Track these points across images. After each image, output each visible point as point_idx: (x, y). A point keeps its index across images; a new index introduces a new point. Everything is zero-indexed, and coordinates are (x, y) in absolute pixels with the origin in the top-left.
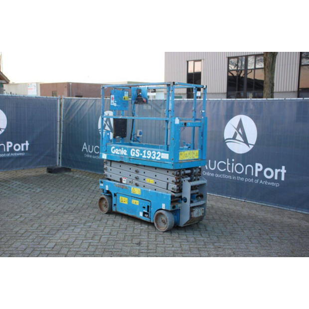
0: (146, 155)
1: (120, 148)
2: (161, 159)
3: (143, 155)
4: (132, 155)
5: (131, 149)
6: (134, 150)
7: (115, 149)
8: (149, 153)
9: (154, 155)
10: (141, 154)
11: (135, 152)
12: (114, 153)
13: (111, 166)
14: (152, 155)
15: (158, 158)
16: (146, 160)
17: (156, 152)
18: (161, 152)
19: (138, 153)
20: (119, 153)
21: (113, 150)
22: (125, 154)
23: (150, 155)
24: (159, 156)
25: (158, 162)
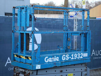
0: (74, 57)
1: (53, 56)
2: (83, 57)
3: (71, 58)
4: (63, 60)
5: (62, 55)
6: (65, 56)
7: (48, 58)
8: (76, 55)
9: (79, 56)
10: (70, 57)
11: (66, 57)
12: (47, 62)
13: (37, 74)
14: (78, 56)
15: (81, 57)
16: (74, 60)
17: (80, 53)
18: (83, 53)
19: (68, 57)
20: (52, 61)
21: (46, 60)
22: (58, 60)
23: (76, 56)
24: (82, 56)
25: (81, 60)
